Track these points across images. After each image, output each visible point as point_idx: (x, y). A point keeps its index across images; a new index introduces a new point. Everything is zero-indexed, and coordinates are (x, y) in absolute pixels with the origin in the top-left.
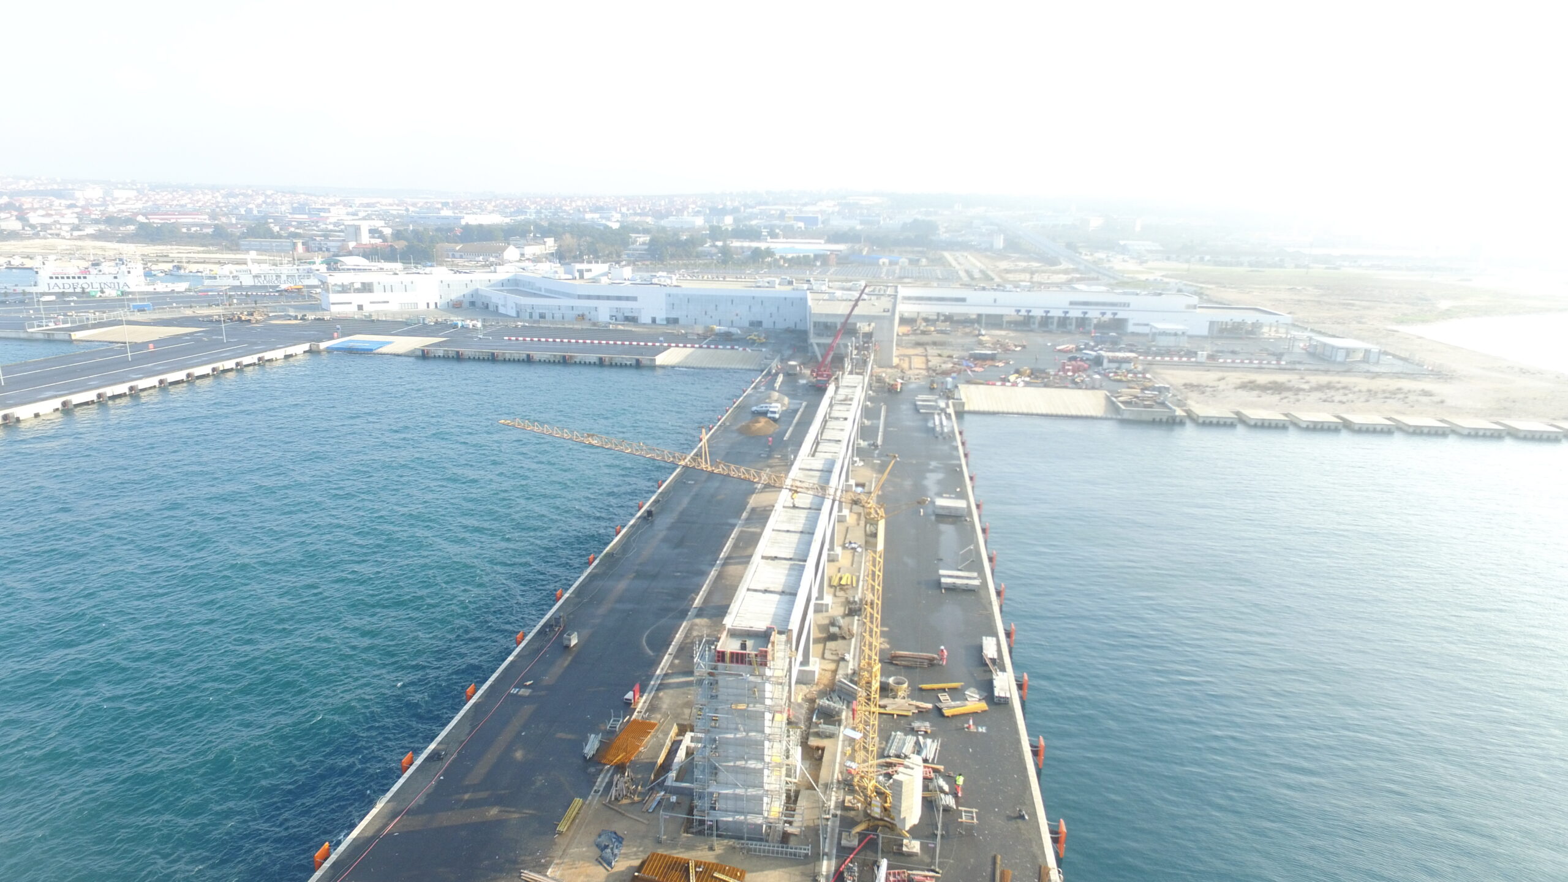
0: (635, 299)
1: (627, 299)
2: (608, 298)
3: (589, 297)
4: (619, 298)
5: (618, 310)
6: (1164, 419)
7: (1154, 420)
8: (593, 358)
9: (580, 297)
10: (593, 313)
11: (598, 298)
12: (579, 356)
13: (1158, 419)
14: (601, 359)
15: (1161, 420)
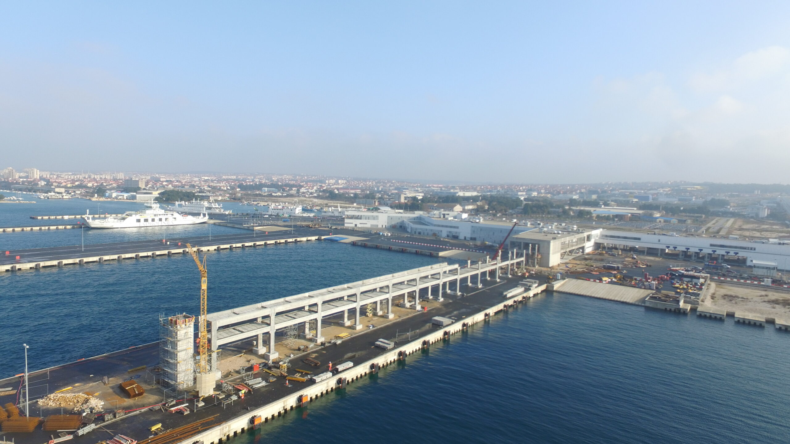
0: (457, 227)
1: (455, 227)
2: (447, 226)
3: (439, 226)
4: (451, 227)
5: (450, 232)
6: (673, 309)
7: (666, 309)
8: (414, 250)
9: (435, 225)
10: (440, 233)
11: (443, 226)
12: (409, 249)
13: (668, 309)
14: (416, 251)
15: (670, 309)
